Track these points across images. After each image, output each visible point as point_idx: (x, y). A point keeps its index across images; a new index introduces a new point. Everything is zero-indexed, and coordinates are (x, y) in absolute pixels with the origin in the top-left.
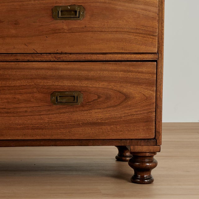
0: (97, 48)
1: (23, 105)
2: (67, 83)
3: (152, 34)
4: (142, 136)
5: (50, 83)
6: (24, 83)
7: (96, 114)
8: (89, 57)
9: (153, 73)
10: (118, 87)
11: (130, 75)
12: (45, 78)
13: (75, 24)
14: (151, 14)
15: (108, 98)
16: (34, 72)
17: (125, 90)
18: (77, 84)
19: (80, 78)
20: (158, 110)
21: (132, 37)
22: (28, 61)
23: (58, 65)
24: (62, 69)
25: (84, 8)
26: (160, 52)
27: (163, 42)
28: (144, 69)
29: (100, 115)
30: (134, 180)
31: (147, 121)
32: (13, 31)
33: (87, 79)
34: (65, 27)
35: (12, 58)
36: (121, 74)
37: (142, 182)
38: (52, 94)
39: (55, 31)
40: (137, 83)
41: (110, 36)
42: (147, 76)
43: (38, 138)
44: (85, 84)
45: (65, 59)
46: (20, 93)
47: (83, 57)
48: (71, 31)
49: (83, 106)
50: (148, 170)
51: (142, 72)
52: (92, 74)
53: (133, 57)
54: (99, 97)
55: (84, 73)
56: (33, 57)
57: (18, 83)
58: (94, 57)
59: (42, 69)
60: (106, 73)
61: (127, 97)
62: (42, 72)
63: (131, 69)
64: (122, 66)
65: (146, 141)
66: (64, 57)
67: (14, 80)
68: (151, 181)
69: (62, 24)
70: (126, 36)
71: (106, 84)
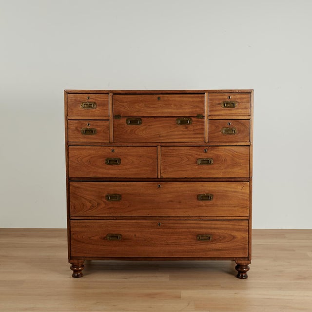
0: (219, 214)
1: (183, 241)
2: (204, 231)
3: (246, 207)
4: (241, 256)
5: (196, 230)
6: (183, 230)
7: (219, 245)
8: (215, 218)
9: (247, 226)
10: (229, 232)
11: (236, 227)
12: (194, 228)
13: (208, 203)
14: (246, 198)
15: (225, 238)
16: (188, 225)
17: (233, 234)
18: (210, 231)
19: (211, 228)
20: (249, 244)
21: (236, 209)
22: (186, 220)
23: (200, 222)
24: (203, 224)
25: (213, 196)
26: (250, 215)
27: (251, 211)
28: (242, 224)
29: (221, 246)
30: (238, 277)
31: (244, 249)
32: (179, 206)
33: (214, 228)
34: (204, 204)
35: (178, 219)
36: (231, 226)
37: (242, 278)
38: (197, 236)
39: (199, 206)
40: (239, 230)
41: (225, 208)
42: (244, 227)
43: (191, 256)
44: (213, 231)
45: (203, 219)
46: (182, 235)
47: (212, 218)
48: (206, 206)
49: (212, 241)
50: (245, 272)
51: (241, 225)
52: (216, 226)
53: (237, 218)
54: (220, 237)
55: (213, 226)
56: (188, 218)
57: (181, 230)
58: (218, 218)
59: (192, 224)
60: (223, 226)
61: (234, 237)
62: (193, 225)
63: (236, 224)
64: (231, 223)
65: (244, 258)
66: (203, 218)
67: (179, 229)
68: (246, 277)
69: (202, 203)
70: (233, 208)
71: (224, 231)
